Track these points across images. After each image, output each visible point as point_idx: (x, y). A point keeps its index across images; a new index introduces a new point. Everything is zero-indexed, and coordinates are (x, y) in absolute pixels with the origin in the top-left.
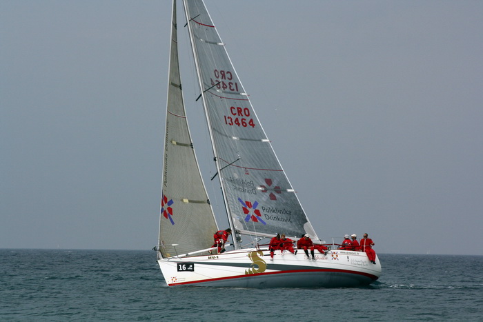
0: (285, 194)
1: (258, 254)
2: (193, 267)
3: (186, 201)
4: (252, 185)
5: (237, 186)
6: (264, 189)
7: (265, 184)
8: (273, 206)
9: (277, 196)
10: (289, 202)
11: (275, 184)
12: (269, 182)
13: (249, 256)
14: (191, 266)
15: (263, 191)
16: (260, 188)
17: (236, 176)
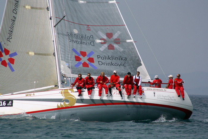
0: (124, 44)
1: (69, 91)
2: (12, 103)
3: (32, 53)
4: (91, 39)
5: (74, 39)
6: (103, 41)
7: (105, 37)
8: (109, 54)
9: (116, 46)
10: (126, 51)
11: (115, 36)
12: (109, 35)
13: (61, 93)
14: (10, 102)
15: (101, 43)
16: (99, 41)
17: (76, 31)
